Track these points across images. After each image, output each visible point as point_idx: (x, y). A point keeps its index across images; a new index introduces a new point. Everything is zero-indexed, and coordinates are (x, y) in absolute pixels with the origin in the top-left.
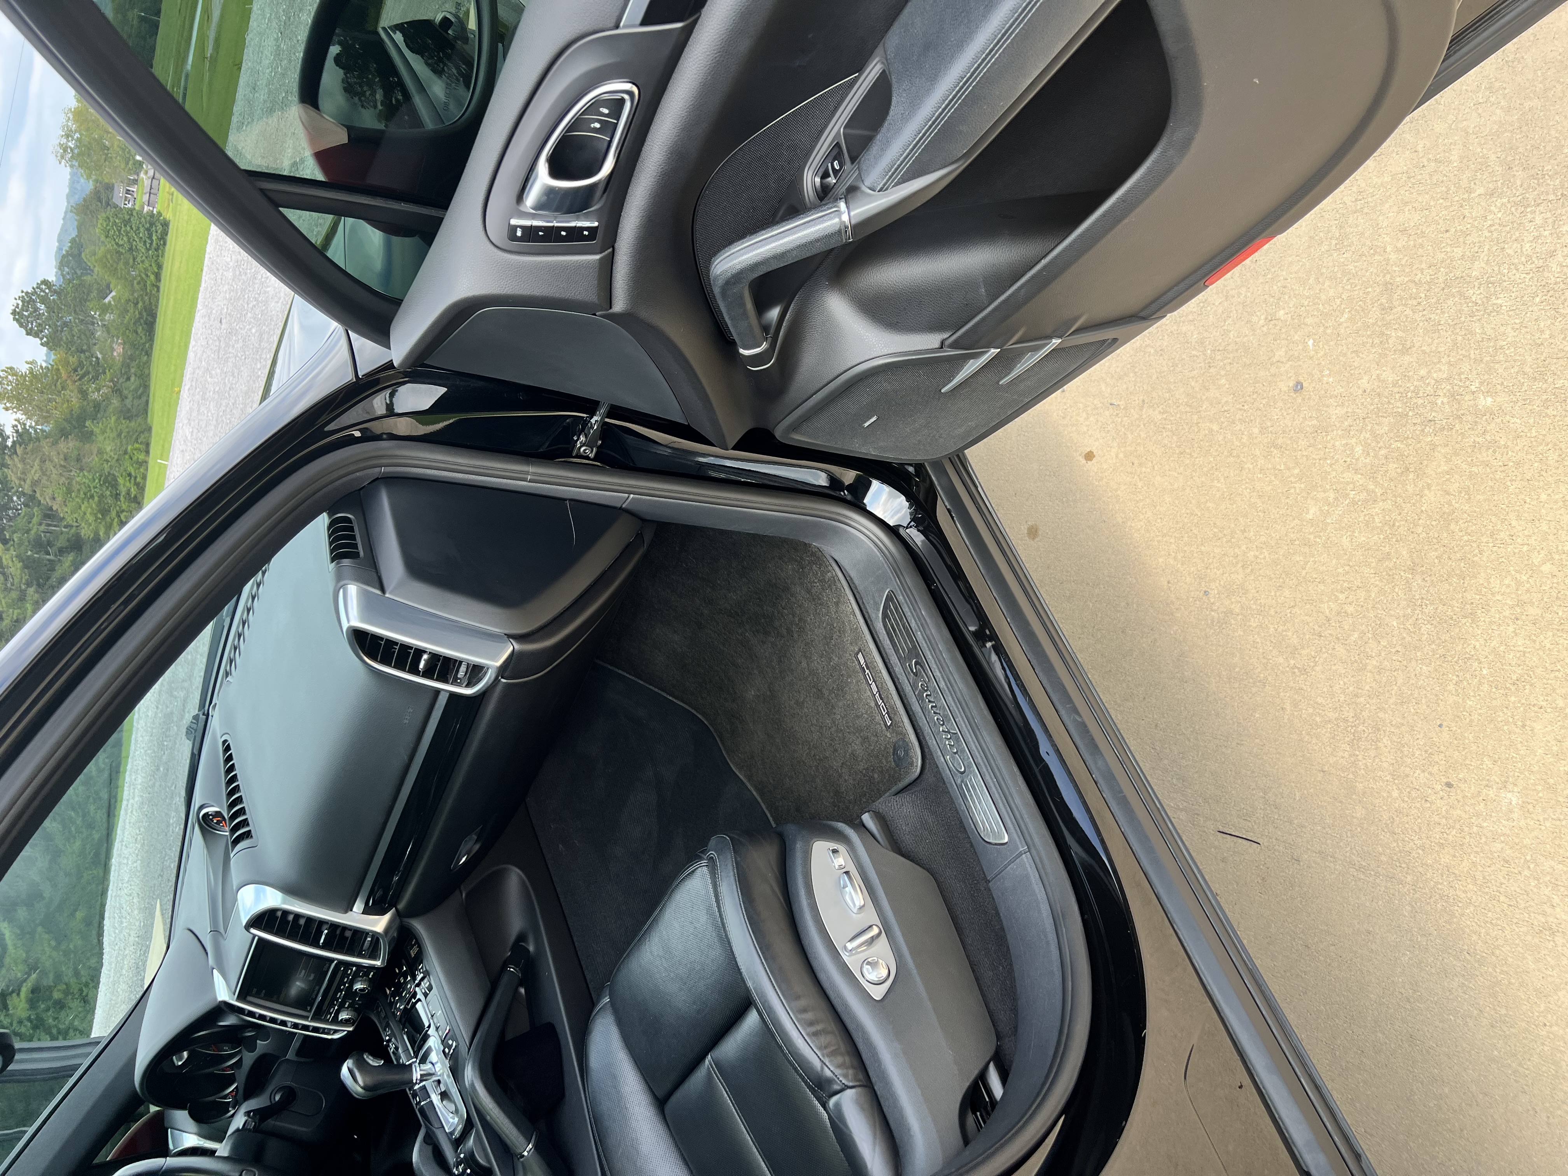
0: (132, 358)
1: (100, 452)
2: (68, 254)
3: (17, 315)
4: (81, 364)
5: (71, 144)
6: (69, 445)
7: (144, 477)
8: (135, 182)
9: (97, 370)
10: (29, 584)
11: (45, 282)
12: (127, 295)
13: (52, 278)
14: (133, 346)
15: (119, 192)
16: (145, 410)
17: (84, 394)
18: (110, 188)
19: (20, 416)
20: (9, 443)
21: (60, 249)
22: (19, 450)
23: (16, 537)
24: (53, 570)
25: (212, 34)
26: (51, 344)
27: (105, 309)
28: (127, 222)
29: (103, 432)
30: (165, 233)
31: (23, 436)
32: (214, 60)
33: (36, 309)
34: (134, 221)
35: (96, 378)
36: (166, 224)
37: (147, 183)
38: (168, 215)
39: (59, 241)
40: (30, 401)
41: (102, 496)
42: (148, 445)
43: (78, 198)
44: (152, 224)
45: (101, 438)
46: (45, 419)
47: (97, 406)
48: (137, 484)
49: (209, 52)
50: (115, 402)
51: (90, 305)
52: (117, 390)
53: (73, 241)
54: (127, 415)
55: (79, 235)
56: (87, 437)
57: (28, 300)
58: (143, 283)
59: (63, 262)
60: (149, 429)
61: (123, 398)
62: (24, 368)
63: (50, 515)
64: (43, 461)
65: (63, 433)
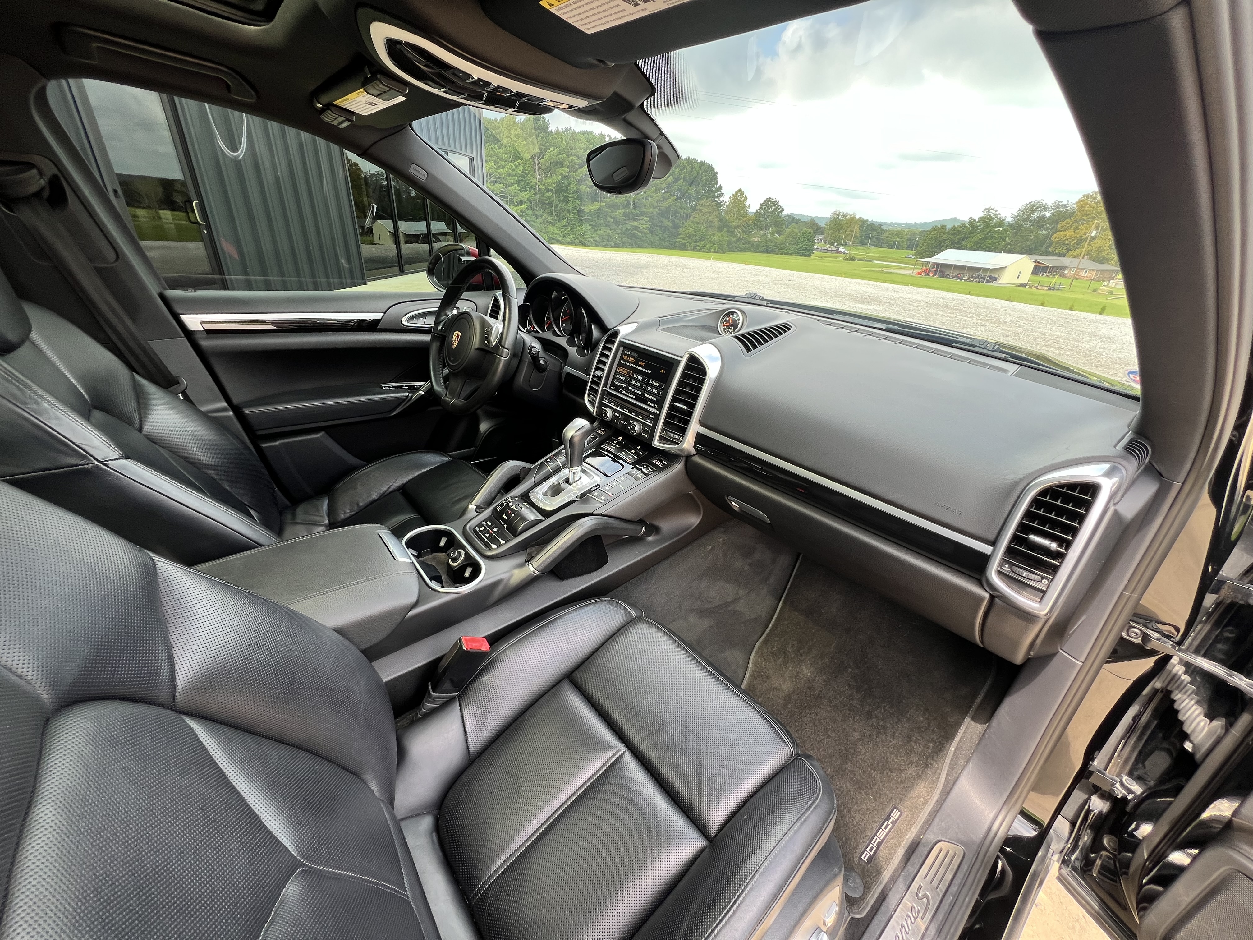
0: (752, 245)
1: (714, 235)
2: (794, 218)
3: (769, 200)
4: (749, 225)
5: (840, 217)
6: (716, 223)
7: (704, 252)
8: (825, 243)
9: (748, 233)
10: (659, 210)
11: (783, 210)
12: (778, 242)
13: (785, 212)
14: (758, 245)
15: (821, 237)
16: (731, 251)
17: (737, 227)
18: (822, 233)
19: (728, 203)
20: (716, 199)
21: (795, 214)
22: (714, 203)
23: (679, 204)
24: (666, 218)
25: (892, 270)
26: (758, 214)
27: (772, 234)
28: (809, 240)
29: (722, 235)
30: (805, 256)
31: (719, 205)
32: (883, 272)
33: (771, 207)
34: (810, 244)
35: (743, 231)
36: (809, 256)
37: (825, 248)
38: (813, 257)
39: (799, 214)
40: (734, 207)
41: (696, 235)
42: (717, 252)
43: (817, 221)
44: (809, 250)
45: (719, 234)
46: (726, 212)
47: (733, 232)
48: (701, 249)
49: (885, 270)
50: (734, 239)
51: (774, 228)
52: (739, 240)
53: (799, 220)
54: (730, 243)
55: (802, 222)
56: (720, 229)
57: (775, 203)
58: (784, 248)
59: (789, 216)
60: (724, 253)
61: (736, 242)
62: (747, 204)
63: (687, 216)
64: (710, 213)
65: (721, 220)
